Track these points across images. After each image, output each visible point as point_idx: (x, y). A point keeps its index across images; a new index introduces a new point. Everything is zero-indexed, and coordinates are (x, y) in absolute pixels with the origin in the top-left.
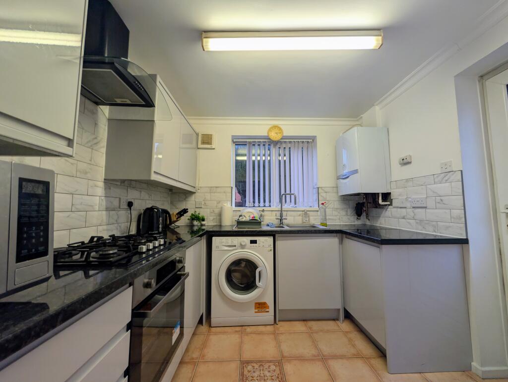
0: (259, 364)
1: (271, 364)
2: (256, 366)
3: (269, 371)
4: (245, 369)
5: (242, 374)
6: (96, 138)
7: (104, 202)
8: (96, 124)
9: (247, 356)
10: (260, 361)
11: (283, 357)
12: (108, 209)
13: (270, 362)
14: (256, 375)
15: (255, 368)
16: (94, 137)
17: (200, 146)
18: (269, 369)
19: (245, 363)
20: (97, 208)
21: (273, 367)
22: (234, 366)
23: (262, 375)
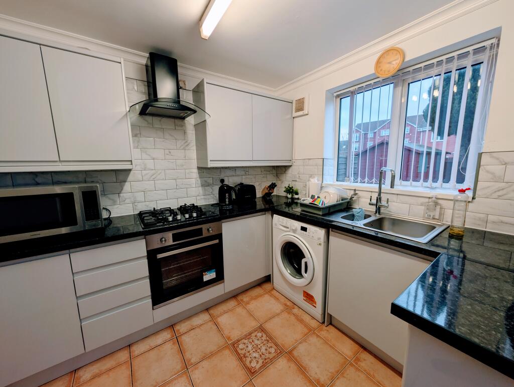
0: (268, 338)
1: (274, 346)
2: (264, 338)
3: (266, 350)
4: (256, 332)
5: (250, 334)
6: (187, 142)
7: (199, 181)
8: (185, 133)
9: (268, 326)
10: (271, 338)
11: (290, 352)
12: (202, 186)
13: (276, 345)
14: (256, 342)
15: (263, 338)
16: (184, 141)
17: (295, 114)
18: (268, 349)
19: (261, 329)
20: (194, 186)
21: (273, 350)
22: (254, 324)
23: (259, 346)
